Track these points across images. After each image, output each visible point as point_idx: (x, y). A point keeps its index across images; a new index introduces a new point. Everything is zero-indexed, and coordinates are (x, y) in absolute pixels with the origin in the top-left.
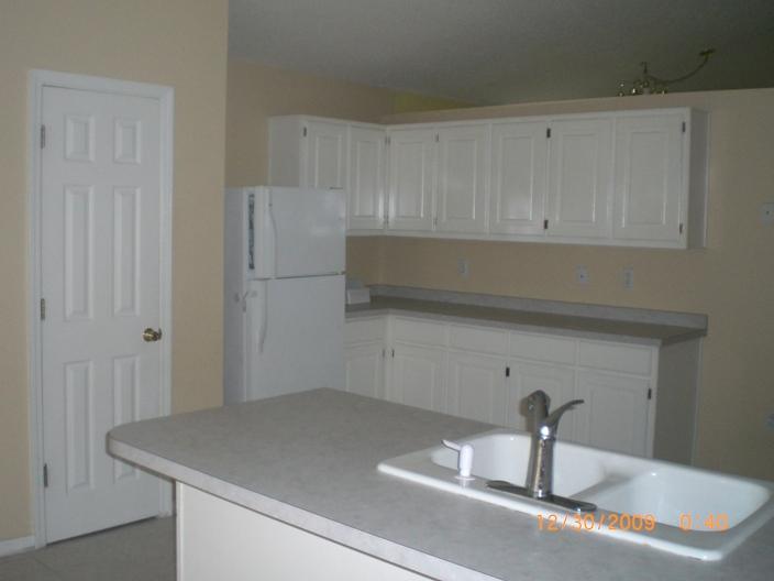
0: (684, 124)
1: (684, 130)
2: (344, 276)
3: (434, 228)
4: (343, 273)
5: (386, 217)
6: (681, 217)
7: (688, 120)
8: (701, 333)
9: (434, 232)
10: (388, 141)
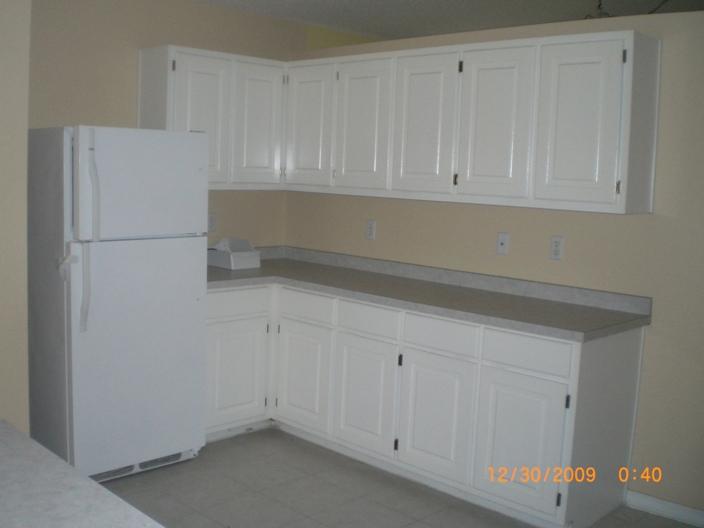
0: (625, 53)
1: (624, 60)
2: (206, 238)
3: (332, 182)
4: (204, 234)
5: (283, 169)
6: (620, 172)
7: (630, 46)
8: (644, 320)
9: (333, 186)
10: (286, 80)
